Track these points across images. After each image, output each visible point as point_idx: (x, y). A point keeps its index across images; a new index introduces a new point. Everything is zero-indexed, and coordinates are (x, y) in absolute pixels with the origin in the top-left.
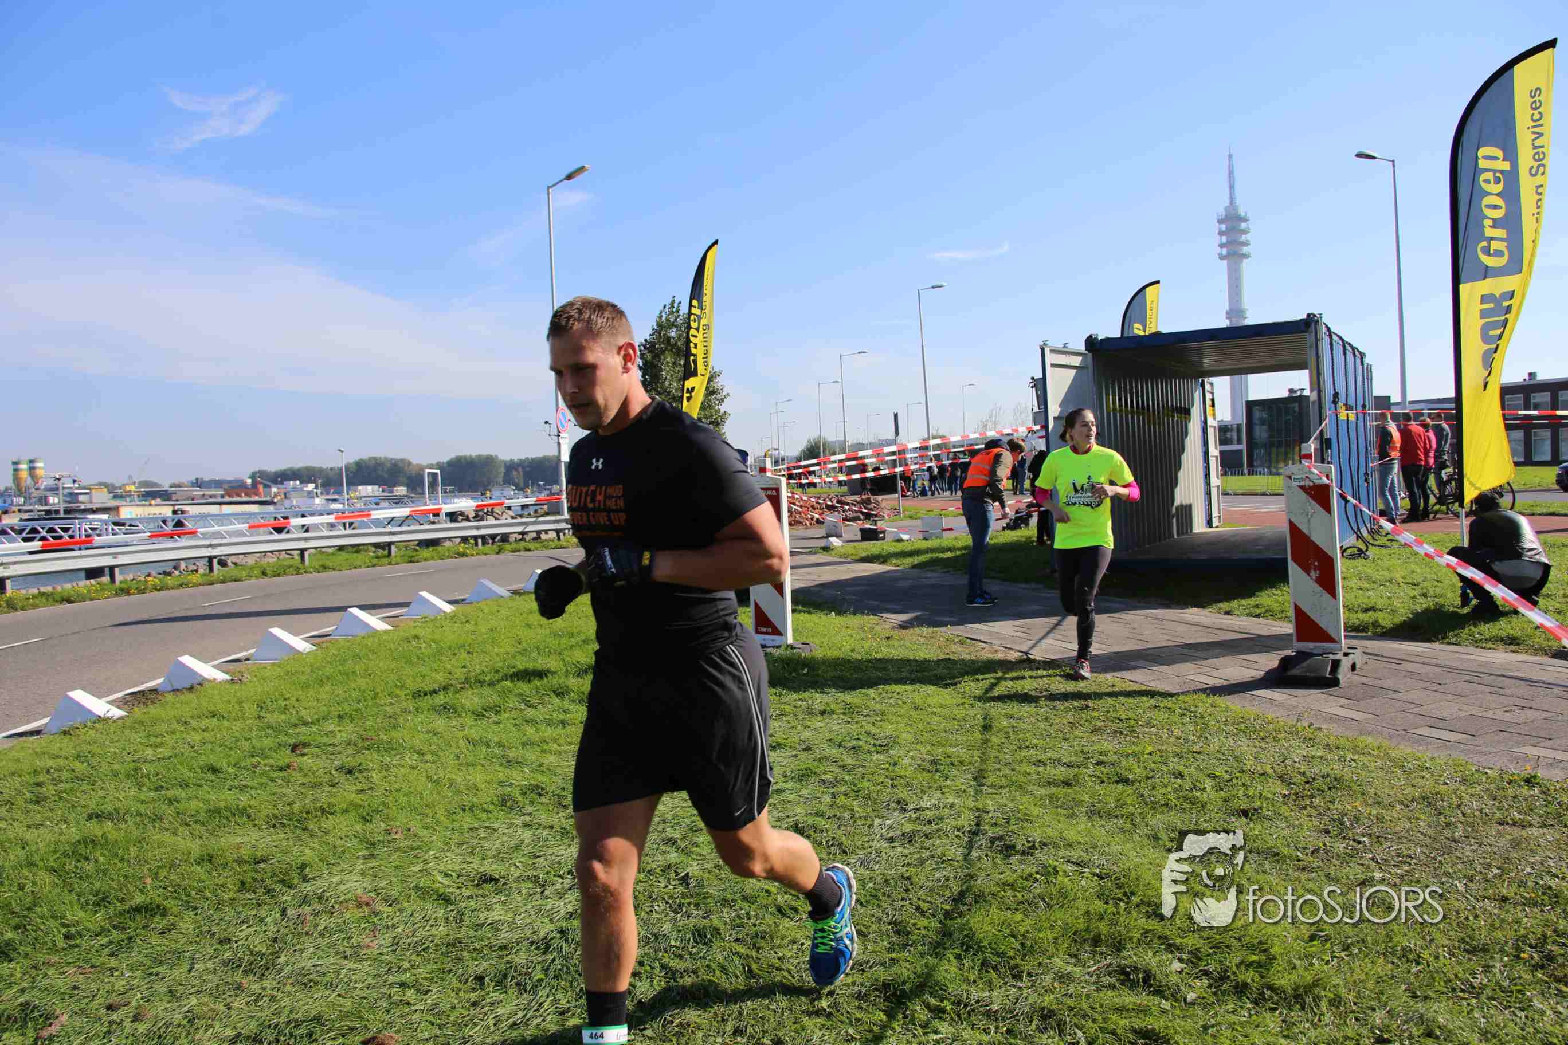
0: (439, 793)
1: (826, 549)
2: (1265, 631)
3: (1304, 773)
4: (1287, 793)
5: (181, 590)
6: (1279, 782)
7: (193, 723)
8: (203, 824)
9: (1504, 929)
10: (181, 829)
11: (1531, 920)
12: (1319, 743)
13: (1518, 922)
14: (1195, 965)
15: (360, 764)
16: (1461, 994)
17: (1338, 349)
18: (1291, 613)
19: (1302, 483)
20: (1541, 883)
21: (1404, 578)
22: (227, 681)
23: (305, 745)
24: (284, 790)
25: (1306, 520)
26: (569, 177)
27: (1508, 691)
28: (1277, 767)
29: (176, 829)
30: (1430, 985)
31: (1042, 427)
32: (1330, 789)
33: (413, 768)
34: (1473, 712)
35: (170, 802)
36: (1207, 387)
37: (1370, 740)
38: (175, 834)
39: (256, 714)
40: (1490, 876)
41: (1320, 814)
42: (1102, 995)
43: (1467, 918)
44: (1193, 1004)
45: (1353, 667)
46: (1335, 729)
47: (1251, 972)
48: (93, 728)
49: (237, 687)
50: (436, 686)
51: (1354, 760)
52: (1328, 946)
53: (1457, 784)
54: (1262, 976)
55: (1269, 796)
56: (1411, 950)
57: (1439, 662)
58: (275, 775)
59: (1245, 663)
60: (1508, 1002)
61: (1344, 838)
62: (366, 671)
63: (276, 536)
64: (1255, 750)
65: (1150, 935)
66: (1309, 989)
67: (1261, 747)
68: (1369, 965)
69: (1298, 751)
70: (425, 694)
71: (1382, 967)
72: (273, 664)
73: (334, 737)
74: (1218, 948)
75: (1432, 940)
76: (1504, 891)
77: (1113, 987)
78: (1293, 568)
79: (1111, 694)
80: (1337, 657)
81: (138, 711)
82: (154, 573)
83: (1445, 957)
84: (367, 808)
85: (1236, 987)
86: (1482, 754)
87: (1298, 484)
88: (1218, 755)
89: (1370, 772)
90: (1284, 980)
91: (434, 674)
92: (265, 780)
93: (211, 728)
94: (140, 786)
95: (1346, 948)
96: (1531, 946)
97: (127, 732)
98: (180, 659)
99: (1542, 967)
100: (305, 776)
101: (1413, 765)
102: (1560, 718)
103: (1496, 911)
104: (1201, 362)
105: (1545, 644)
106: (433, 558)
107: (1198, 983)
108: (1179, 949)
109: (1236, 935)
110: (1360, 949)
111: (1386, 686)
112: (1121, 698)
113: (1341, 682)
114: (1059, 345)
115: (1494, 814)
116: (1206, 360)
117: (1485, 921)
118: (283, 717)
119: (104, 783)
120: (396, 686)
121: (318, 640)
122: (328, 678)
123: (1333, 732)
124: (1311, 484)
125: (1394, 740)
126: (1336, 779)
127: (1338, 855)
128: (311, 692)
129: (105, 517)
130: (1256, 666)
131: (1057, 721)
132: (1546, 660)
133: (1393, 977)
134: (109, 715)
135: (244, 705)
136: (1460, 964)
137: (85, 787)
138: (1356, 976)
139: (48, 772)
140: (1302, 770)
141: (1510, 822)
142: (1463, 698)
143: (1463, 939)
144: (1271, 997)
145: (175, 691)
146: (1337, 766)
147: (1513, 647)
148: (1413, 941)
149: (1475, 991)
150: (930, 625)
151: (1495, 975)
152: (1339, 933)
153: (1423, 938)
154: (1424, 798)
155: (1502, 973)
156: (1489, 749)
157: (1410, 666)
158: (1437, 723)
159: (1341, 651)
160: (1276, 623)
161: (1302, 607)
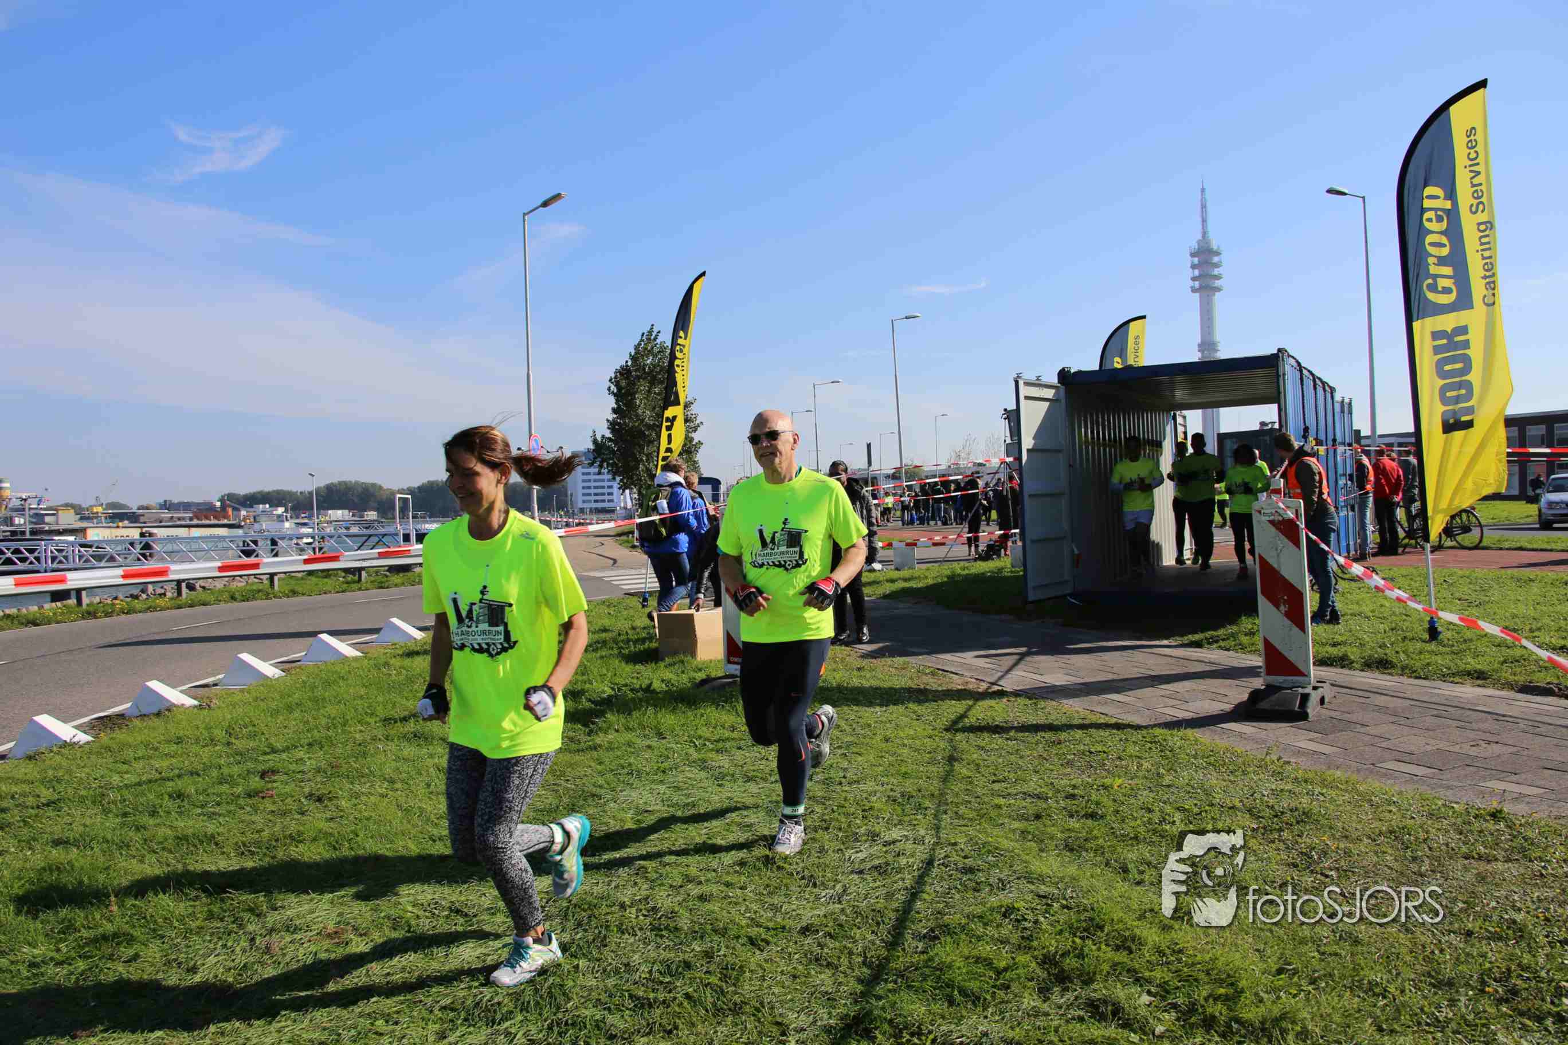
0: (409, 822)
2: (1236, 663)
3: (1273, 807)
4: (1255, 826)
5: (149, 614)
6: (1248, 816)
7: (161, 748)
8: (171, 852)
9: (1467, 962)
10: (148, 856)
11: (1498, 955)
12: (1288, 777)
13: (1484, 956)
14: (1163, 998)
15: (330, 792)
16: (1427, 1028)
17: (1309, 383)
18: (1261, 646)
19: (1272, 518)
20: (1506, 917)
21: (1373, 611)
22: (195, 706)
23: (274, 772)
24: (254, 818)
25: (1274, 553)
26: (545, 204)
27: (1474, 726)
28: (1245, 801)
29: (143, 856)
30: (1396, 1019)
31: (1015, 459)
32: (1298, 822)
33: (382, 796)
34: (1441, 746)
35: (138, 829)
36: (1179, 420)
37: (1338, 773)
38: (142, 861)
39: (223, 741)
40: (1456, 910)
41: (1288, 848)
42: (1071, 1026)
43: (1433, 952)
44: (1161, 1037)
45: (1322, 701)
46: (1304, 762)
47: (1219, 1005)
48: (59, 753)
49: (205, 712)
50: (406, 713)
51: (1322, 794)
52: (1296, 979)
53: (1424, 819)
54: (1230, 1009)
56: (1377, 984)
57: (1406, 696)
58: (241, 802)
59: (1214, 696)
60: (1473, 1035)
61: (1312, 872)
62: (336, 697)
64: (1225, 784)
65: (1119, 968)
66: (1276, 1021)
67: (1230, 781)
68: (1336, 999)
69: (1267, 785)
70: (396, 722)
71: (1348, 1001)
72: (242, 691)
73: (304, 763)
74: (1187, 981)
75: (1398, 974)
76: (1470, 925)
77: (1081, 1019)
78: (1262, 601)
79: (1083, 727)
80: (1306, 691)
81: (105, 738)
82: (121, 597)
83: (1411, 991)
84: (336, 835)
85: (1204, 1020)
86: (1448, 787)
87: (1267, 518)
88: (1188, 789)
89: (1338, 805)
90: (1251, 1013)
91: (404, 702)
92: (232, 807)
93: (179, 751)
94: (106, 812)
95: (1313, 982)
96: (1495, 980)
97: (93, 757)
98: (148, 684)
99: (1507, 1001)
100: (274, 803)
101: (1381, 799)
102: (1525, 753)
103: (1462, 945)
104: (1173, 396)
105: (1512, 678)
106: (403, 584)
107: (1166, 1016)
109: (1205, 968)
110: (1327, 983)
111: (1354, 720)
112: (1093, 731)
113: (1310, 716)
114: (1031, 377)
115: (1459, 848)
116: (1178, 394)
117: (1451, 955)
118: (252, 744)
119: (70, 809)
120: (366, 713)
121: (287, 666)
122: (298, 705)
123: (1301, 767)
124: (1281, 519)
125: (1362, 774)
126: (1304, 813)
127: (1306, 889)
128: (281, 718)
129: (71, 538)
130: (1226, 700)
131: (1029, 753)
132: (1512, 694)
133: (1359, 1011)
134: (75, 740)
135: (212, 730)
136: (1425, 997)
137: (51, 814)
138: (1323, 1010)
139: (13, 797)
140: (1270, 804)
141: (1476, 856)
142: (1429, 732)
143: (1429, 973)
144: (1238, 1031)
145: (143, 716)
146: (1305, 800)
147: (1479, 682)
148: (1379, 975)
149: (1440, 1025)
150: (900, 656)
151: (1460, 1009)
152: (1307, 967)
153: (1390, 972)
154: (1391, 832)
155: (1467, 1007)
156: (1455, 784)
157: (1381, 700)
158: (1406, 757)
159: (1310, 684)
161: (1272, 642)
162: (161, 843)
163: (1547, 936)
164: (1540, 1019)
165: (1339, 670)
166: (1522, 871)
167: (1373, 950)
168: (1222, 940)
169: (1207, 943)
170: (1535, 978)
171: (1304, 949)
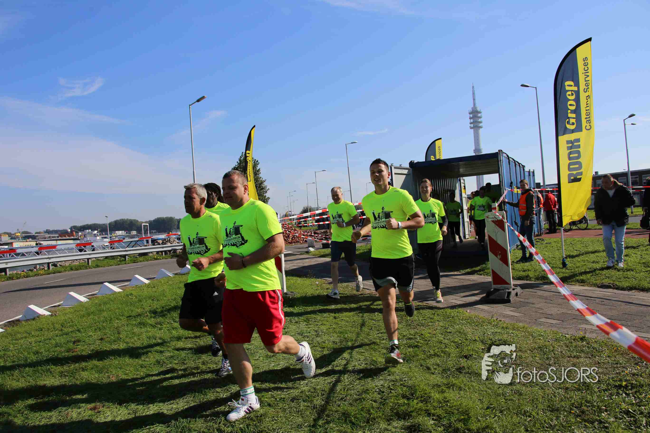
1: (308, 252)
2: (483, 281)
3: (492, 339)
4: (483, 348)
5: (36, 277)
6: (481, 344)
7: (33, 333)
8: (31, 377)
9: (565, 400)
11: (578, 397)
12: (500, 327)
13: (572, 397)
14: (439, 422)
15: (101, 349)
16: (546, 429)
17: (513, 164)
18: (491, 273)
19: (493, 219)
22: (50, 315)
23: (79, 341)
25: (495, 234)
26: (198, 101)
28: (481, 337)
29: (19, 379)
30: (534, 426)
32: (501, 345)
34: (563, 311)
36: (462, 181)
37: (521, 324)
38: (18, 381)
39: (60, 329)
43: (551, 397)
45: (517, 294)
46: (507, 321)
47: (461, 423)
49: (53, 317)
50: (137, 314)
51: (513, 333)
52: (494, 411)
53: (553, 342)
54: (465, 425)
55: (477, 349)
56: (527, 411)
57: (551, 291)
58: (64, 354)
59: (473, 294)
60: (565, 431)
62: (108, 309)
63: (80, 253)
64: (473, 330)
65: (421, 409)
66: (484, 429)
67: (476, 329)
68: (510, 419)
69: (490, 330)
70: (132, 318)
71: (516, 419)
72: (70, 308)
74: (449, 414)
75: (537, 407)
76: (568, 385)
78: (490, 254)
80: (509, 291)
81: (9, 329)
82: (25, 270)
83: (541, 413)
85: (454, 430)
86: (565, 328)
87: (491, 220)
88: (458, 333)
89: (518, 338)
90: (474, 426)
91: (137, 310)
93: (40, 335)
95: (501, 412)
96: (576, 408)
97: (3, 339)
98: (29, 306)
99: (580, 416)
101: (536, 334)
103: (563, 394)
104: (459, 171)
105: (594, 282)
106: (144, 261)
107: (439, 429)
108: (434, 415)
109: (456, 408)
110: (507, 412)
111: (529, 302)
112: (421, 311)
113: (511, 301)
114: (398, 165)
115: (566, 353)
116: (461, 170)
117: (558, 398)
118: (71, 330)
120: (120, 315)
121: (91, 297)
122: (92, 312)
124: (496, 220)
125: (531, 324)
126: (504, 341)
128: (85, 318)
129: (7, 247)
130: (477, 296)
132: (594, 288)
133: (519, 423)
135: (55, 325)
136: (547, 416)
138: (504, 424)
140: (491, 338)
141: (573, 356)
142: (560, 306)
145: (27, 320)
146: (505, 336)
147: (582, 284)
148: (529, 408)
149: (552, 427)
150: (345, 282)
151: (560, 420)
152: (499, 406)
153: (533, 406)
154: (539, 348)
155: (563, 419)
156: (568, 326)
157: (540, 293)
158: (549, 316)
159: (511, 288)
160: (487, 277)
161: (494, 270)
162: (26, 373)
163: (599, 388)
164: (592, 423)
165: (525, 281)
166: (591, 361)
167: (527, 397)
168: (466, 396)
169: (459, 398)
170: (592, 406)
171: (499, 398)
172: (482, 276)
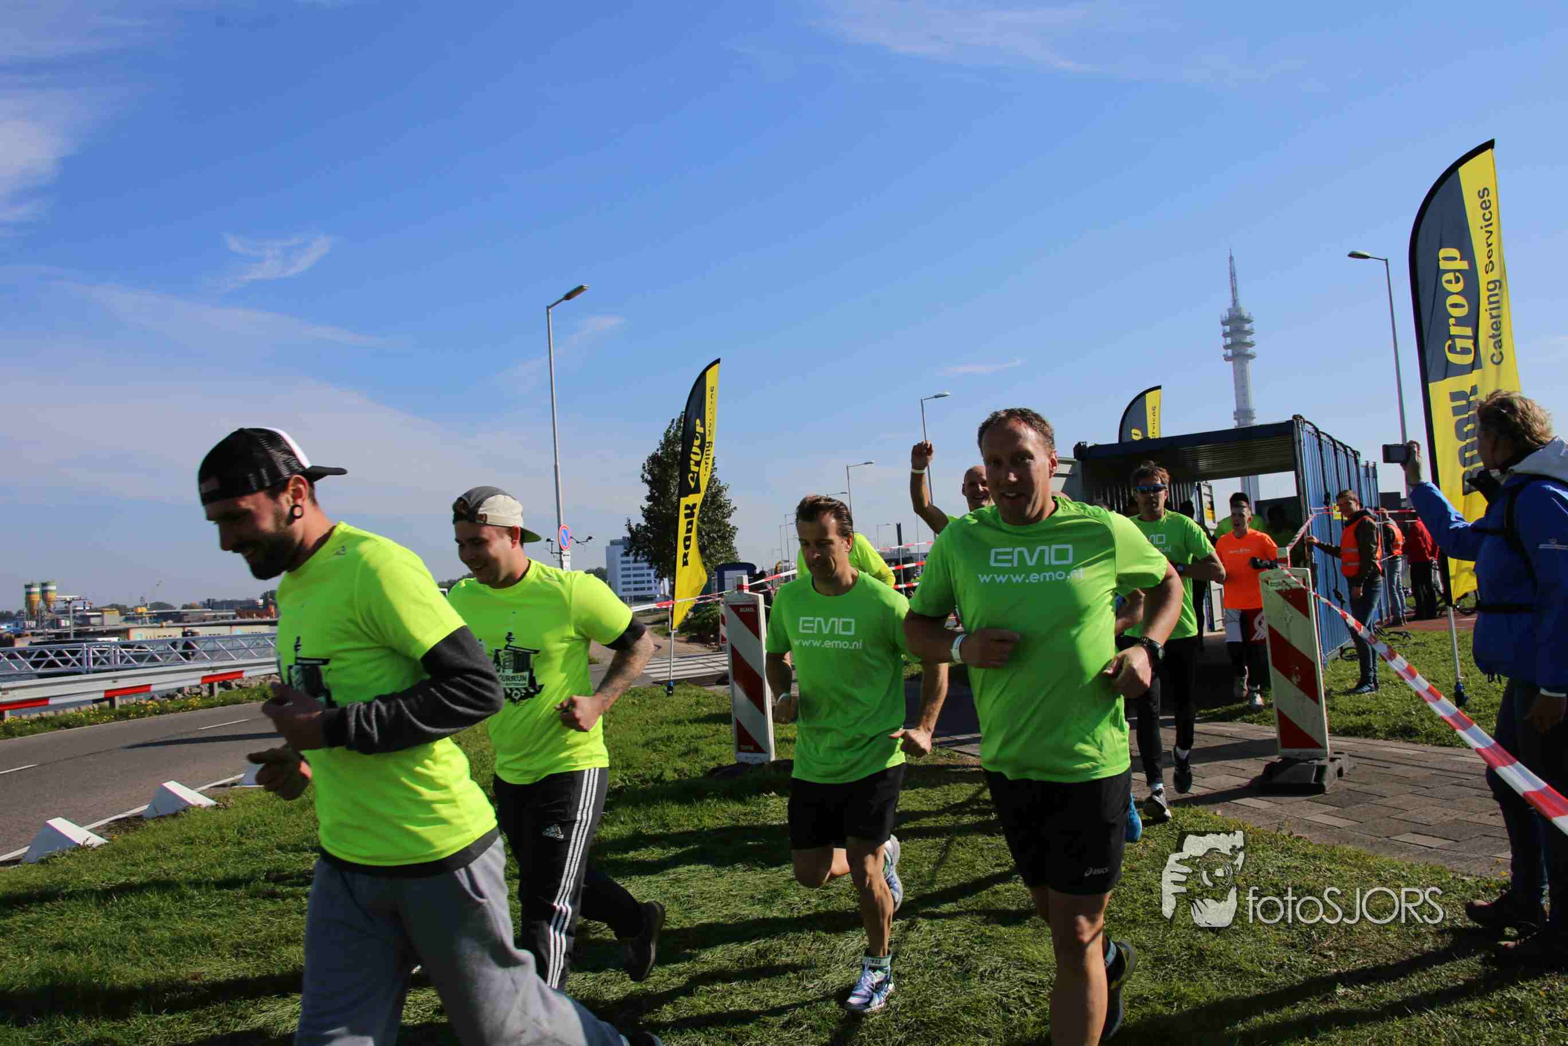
2: (1256, 736)
5: (181, 715)
7: (173, 850)
8: (166, 955)
10: (143, 960)
12: (1298, 853)
17: (1329, 449)
18: (1276, 719)
19: (1280, 588)
20: (1508, 996)
22: (212, 807)
24: (251, 919)
25: (1285, 625)
26: (568, 297)
29: (139, 960)
34: (1458, 816)
35: (138, 930)
36: (1205, 490)
37: (1349, 847)
38: (136, 964)
39: (234, 841)
41: (1289, 927)
43: (1427, 1035)
45: (1340, 773)
46: (1316, 838)
48: (70, 856)
49: (220, 812)
51: (1330, 870)
57: (1428, 765)
59: (1232, 771)
61: (1310, 952)
69: (1274, 862)
80: (1322, 763)
81: (119, 839)
82: (157, 697)
86: (1462, 859)
87: (1275, 588)
89: (1344, 881)
92: (233, 908)
93: (189, 852)
94: (108, 915)
97: (104, 860)
98: (166, 785)
103: (1458, 1027)
111: (1372, 791)
113: (1327, 789)
116: (1203, 464)
117: (1446, 1038)
118: (261, 843)
123: (1313, 841)
124: (1288, 588)
125: (1376, 848)
127: (1302, 971)
128: (294, 816)
129: (115, 639)
130: (1243, 774)
134: (88, 843)
135: (224, 830)
137: (53, 918)
140: (1275, 882)
142: (1450, 803)
145: (160, 818)
146: (1311, 876)
156: (1471, 855)
157: (1399, 770)
158: (1420, 829)
159: (1326, 756)
160: (1267, 728)
161: (1285, 713)
162: (158, 945)
165: (1362, 740)
172: (1255, 726)
